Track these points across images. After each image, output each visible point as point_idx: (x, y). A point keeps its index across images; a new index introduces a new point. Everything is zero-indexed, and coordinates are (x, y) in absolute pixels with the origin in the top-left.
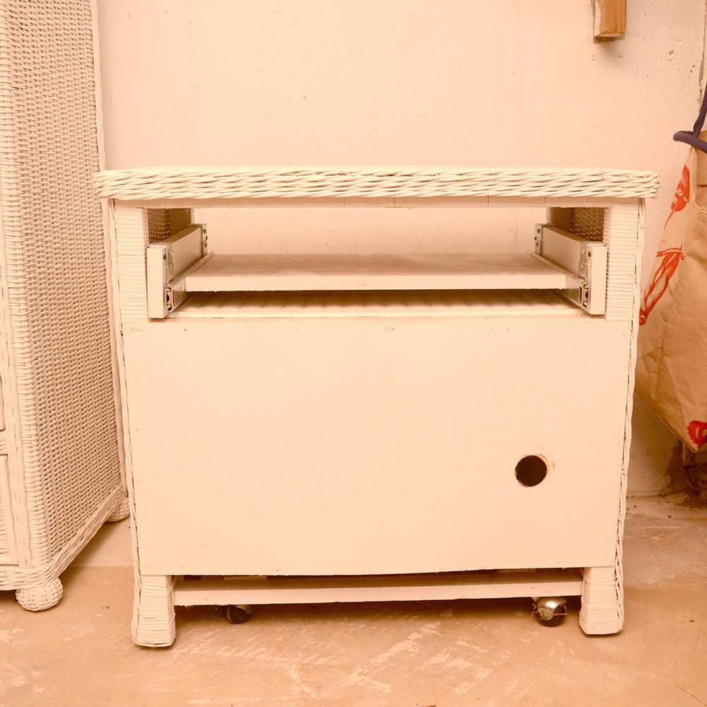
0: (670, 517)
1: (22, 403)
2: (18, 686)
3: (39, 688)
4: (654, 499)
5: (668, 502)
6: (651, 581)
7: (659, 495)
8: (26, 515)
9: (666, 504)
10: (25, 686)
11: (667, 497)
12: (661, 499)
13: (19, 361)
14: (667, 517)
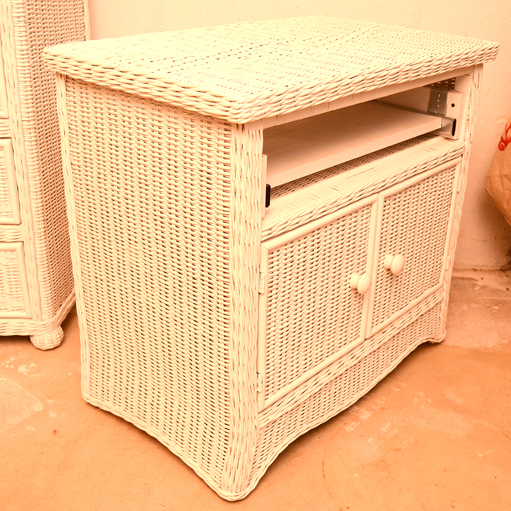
0: (508, 289)
1: (34, 205)
2: (38, 411)
3: (53, 413)
4: (497, 272)
5: (507, 276)
6: (490, 345)
7: (501, 270)
8: (37, 285)
9: (505, 278)
10: (43, 411)
11: (507, 272)
12: (502, 273)
13: (31, 175)
14: (506, 289)
